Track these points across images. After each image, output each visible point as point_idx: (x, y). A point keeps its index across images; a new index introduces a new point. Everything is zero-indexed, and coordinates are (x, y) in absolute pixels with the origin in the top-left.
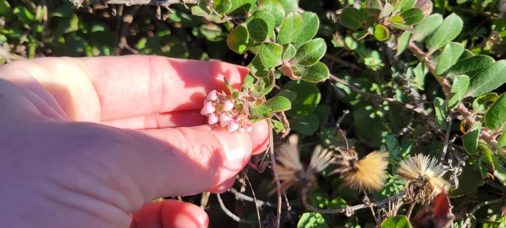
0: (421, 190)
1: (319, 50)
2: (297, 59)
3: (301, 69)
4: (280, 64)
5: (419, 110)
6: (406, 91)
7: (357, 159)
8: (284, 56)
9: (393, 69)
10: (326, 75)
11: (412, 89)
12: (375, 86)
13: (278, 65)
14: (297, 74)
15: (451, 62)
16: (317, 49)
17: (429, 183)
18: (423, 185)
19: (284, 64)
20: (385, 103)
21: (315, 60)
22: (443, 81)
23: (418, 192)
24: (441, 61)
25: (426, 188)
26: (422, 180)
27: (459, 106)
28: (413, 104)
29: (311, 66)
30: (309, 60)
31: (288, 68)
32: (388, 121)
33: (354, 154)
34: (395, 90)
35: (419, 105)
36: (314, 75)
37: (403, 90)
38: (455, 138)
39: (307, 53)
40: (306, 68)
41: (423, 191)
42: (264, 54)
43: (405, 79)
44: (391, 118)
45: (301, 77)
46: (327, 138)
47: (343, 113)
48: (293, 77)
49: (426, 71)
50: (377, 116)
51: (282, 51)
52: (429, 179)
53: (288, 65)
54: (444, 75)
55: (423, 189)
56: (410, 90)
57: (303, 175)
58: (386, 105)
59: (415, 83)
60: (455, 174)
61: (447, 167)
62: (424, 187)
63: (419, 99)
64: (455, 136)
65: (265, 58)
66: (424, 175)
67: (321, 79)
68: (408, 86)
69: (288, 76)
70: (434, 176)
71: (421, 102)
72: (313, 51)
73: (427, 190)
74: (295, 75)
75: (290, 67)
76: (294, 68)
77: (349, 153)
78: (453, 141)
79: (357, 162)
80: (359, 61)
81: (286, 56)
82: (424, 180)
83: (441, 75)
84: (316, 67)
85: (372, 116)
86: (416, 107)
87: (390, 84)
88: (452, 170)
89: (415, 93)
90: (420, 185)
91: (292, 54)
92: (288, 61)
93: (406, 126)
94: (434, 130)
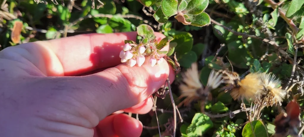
0: (266, 97)
1: (203, 4)
2: (188, 10)
3: (190, 17)
4: (176, 14)
5: (272, 43)
6: (263, 30)
7: (239, 79)
8: (178, 8)
9: (253, 16)
10: (208, 21)
11: (267, 29)
12: (241, 27)
13: (174, 14)
14: (188, 20)
15: (297, 8)
16: (202, 3)
17: (271, 92)
18: (267, 94)
19: (178, 13)
20: (249, 38)
21: (201, 11)
22: (290, 22)
23: (263, 99)
24: (291, 8)
25: (269, 96)
26: (266, 90)
27: (302, 38)
28: (268, 39)
29: (198, 15)
30: (196, 10)
31: (181, 16)
32: (251, 51)
33: (237, 76)
34: (255, 30)
35: (272, 39)
36: (200, 22)
37: (260, 30)
38: (300, 61)
39: (195, 6)
40: (194, 16)
41: (267, 98)
42: (165, 6)
43: (261, 23)
44: (253, 48)
45: (190, 23)
46: (210, 63)
47: (220, 46)
48: (185, 23)
49: (278, 15)
50: (244, 47)
51: (177, 4)
52: (271, 89)
53: (182, 14)
54: (291, 17)
55: (267, 97)
56: (266, 29)
57: (203, 92)
58: (249, 40)
59: (269, 24)
60: (301, 85)
61: (296, 81)
62: (268, 95)
63: (271, 35)
64: (300, 59)
65: (165, 9)
66: (267, 87)
67: (204, 24)
68: (265, 27)
69: (182, 22)
70: (275, 87)
71: (273, 38)
72: (199, 4)
73: (270, 97)
74: (187, 21)
75: (183, 16)
76: (185, 16)
77: (233, 74)
78: (299, 63)
79: (240, 81)
80: (231, 11)
81: (180, 8)
82: (267, 90)
83: (289, 18)
84: (201, 16)
85: (240, 47)
86: (270, 40)
87: (251, 26)
88: (299, 83)
89: (268, 32)
90: (265, 94)
91: (184, 6)
92: (182, 12)
93: (264, 54)
94: (284, 56)
